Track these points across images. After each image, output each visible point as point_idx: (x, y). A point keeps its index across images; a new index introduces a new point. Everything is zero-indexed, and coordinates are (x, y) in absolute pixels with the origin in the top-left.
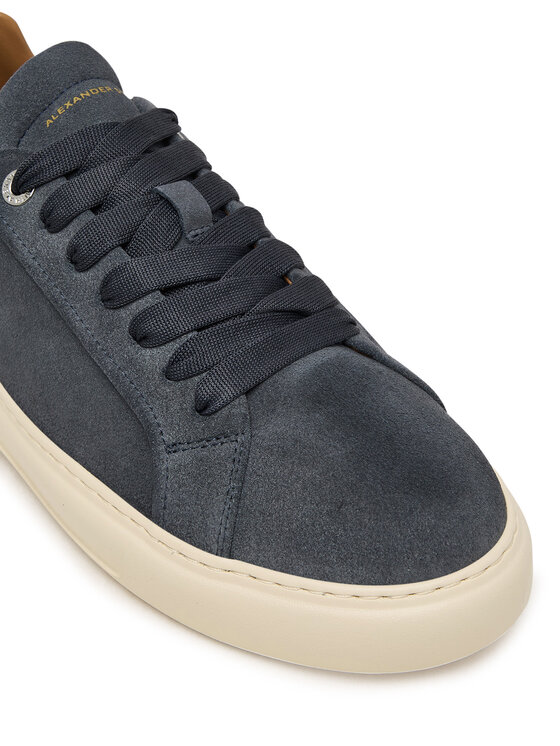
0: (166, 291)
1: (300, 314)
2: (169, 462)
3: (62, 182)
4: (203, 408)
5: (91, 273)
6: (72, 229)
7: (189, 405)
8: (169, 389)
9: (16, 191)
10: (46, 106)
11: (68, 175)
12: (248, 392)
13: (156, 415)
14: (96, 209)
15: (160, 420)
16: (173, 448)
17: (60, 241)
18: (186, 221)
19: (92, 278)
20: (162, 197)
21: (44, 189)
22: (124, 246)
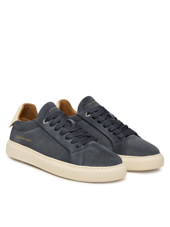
0: (70, 132)
1: (89, 137)
2: (72, 154)
3: (53, 120)
4: (77, 147)
5: (58, 131)
6: (55, 126)
7: (75, 147)
8: (72, 145)
9: (45, 122)
10: (49, 109)
11: (53, 119)
12: (84, 145)
13: (70, 148)
14: (58, 123)
15: (71, 149)
16: (73, 152)
17: (53, 128)
18: (72, 124)
19: (59, 132)
20: (69, 121)
21: (50, 121)
22: (63, 127)
